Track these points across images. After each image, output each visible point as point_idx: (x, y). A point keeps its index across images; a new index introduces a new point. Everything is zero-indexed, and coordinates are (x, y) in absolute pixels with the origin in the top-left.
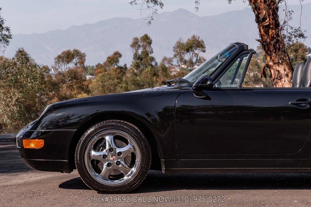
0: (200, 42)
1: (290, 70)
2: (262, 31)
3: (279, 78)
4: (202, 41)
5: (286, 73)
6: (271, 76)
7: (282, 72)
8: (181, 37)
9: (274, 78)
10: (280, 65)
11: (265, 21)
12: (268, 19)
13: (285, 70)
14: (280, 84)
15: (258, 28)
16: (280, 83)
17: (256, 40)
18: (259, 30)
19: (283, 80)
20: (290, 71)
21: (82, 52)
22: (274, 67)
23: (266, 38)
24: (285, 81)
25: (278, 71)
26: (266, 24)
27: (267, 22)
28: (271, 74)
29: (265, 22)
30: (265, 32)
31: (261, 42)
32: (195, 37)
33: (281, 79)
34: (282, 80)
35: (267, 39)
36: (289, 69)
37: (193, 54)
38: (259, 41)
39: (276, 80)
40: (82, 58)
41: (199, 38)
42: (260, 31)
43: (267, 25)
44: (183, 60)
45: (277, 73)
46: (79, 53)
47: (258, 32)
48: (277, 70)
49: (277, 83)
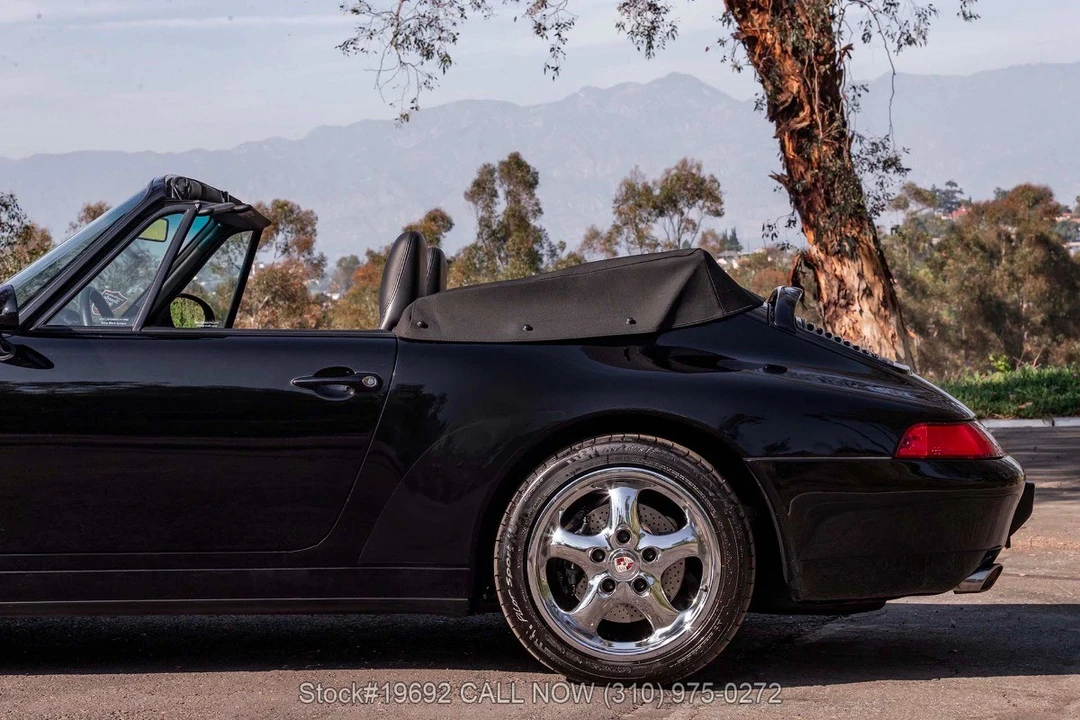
0: (703, 181)
1: (880, 275)
2: (789, 146)
3: (842, 301)
4: (714, 181)
5: (863, 286)
6: (818, 296)
7: (852, 281)
8: (637, 167)
9: (829, 302)
10: (846, 261)
11: (797, 115)
12: (807, 108)
13: (861, 275)
14: (846, 320)
15: (775, 137)
16: (844, 317)
17: (771, 176)
18: (779, 145)
19: (856, 307)
20: (877, 278)
21: (303, 209)
22: (827, 267)
23: (803, 170)
24: (861, 311)
25: (841, 280)
26: (799, 126)
27: (804, 120)
28: (819, 288)
29: (798, 119)
30: (799, 150)
31: (786, 185)
32: (689, 164)
33: (848, 304)
34: (852, 308)
35: (805, 172)
36: (875, 274)
37: (682, 221)
38: (779, 178)
39: (833, 309)
40: (302, 229)
41: (699, 168)
42: (783, 148)
43: (802, 128)
44: (647, 241)
45: (835, 283)
46: (292, 211)
47: (778, 150)
48: (836, 276)
49: (837, 316)
